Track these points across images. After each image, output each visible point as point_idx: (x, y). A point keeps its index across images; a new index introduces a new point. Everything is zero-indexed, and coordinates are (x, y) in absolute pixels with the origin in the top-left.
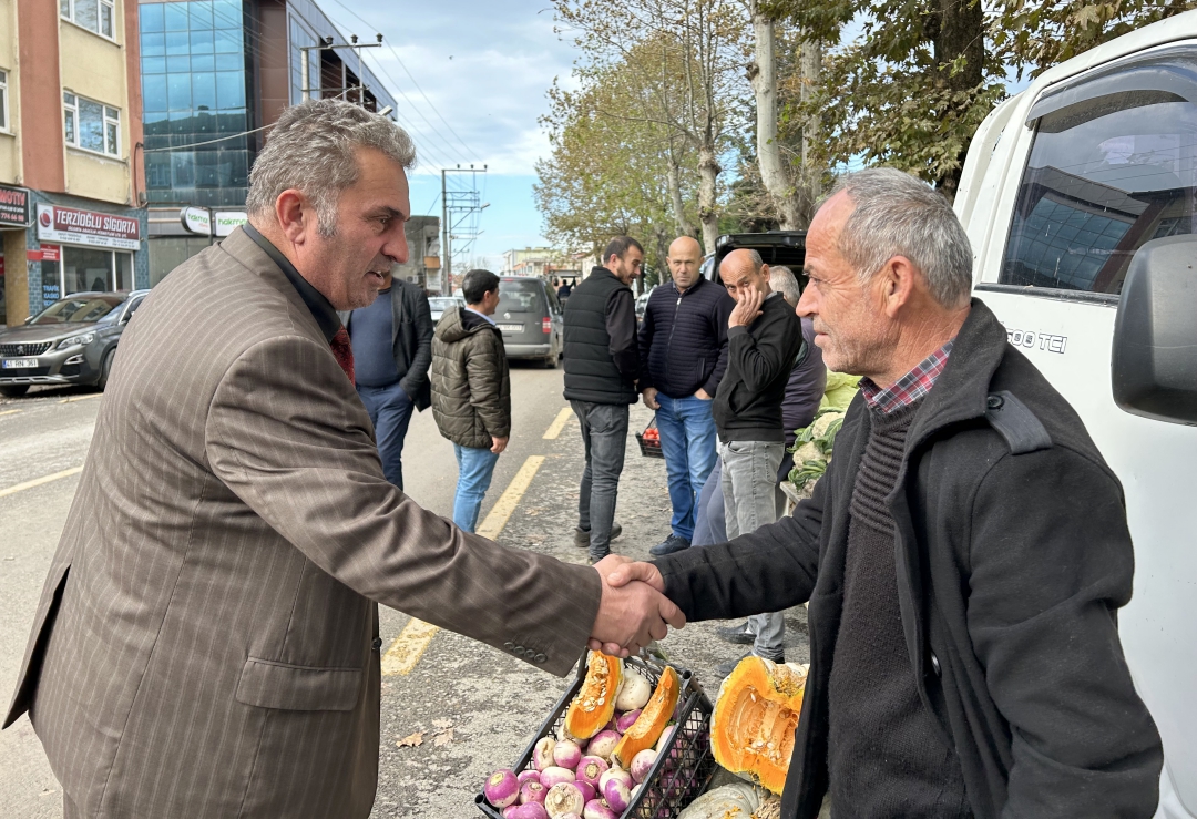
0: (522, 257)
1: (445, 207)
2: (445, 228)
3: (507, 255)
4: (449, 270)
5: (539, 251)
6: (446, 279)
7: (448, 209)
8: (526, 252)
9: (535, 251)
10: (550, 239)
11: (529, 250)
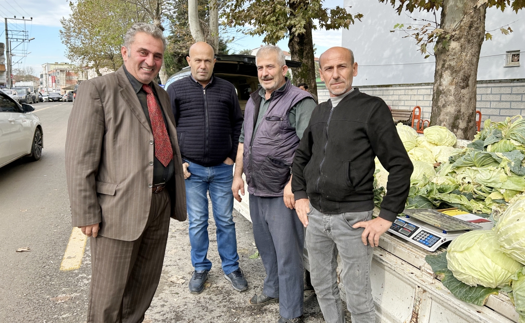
0: (53, 67)
1: (7, 38)
2: (8, 49)
3: (44, 66)
4: (11, 72)
5: (62, 65)
6: (9, 76)
7: (9, 40)
8: (55, 65)
9: (60, 65)
10: (70, 59)
11: (57, 64)
